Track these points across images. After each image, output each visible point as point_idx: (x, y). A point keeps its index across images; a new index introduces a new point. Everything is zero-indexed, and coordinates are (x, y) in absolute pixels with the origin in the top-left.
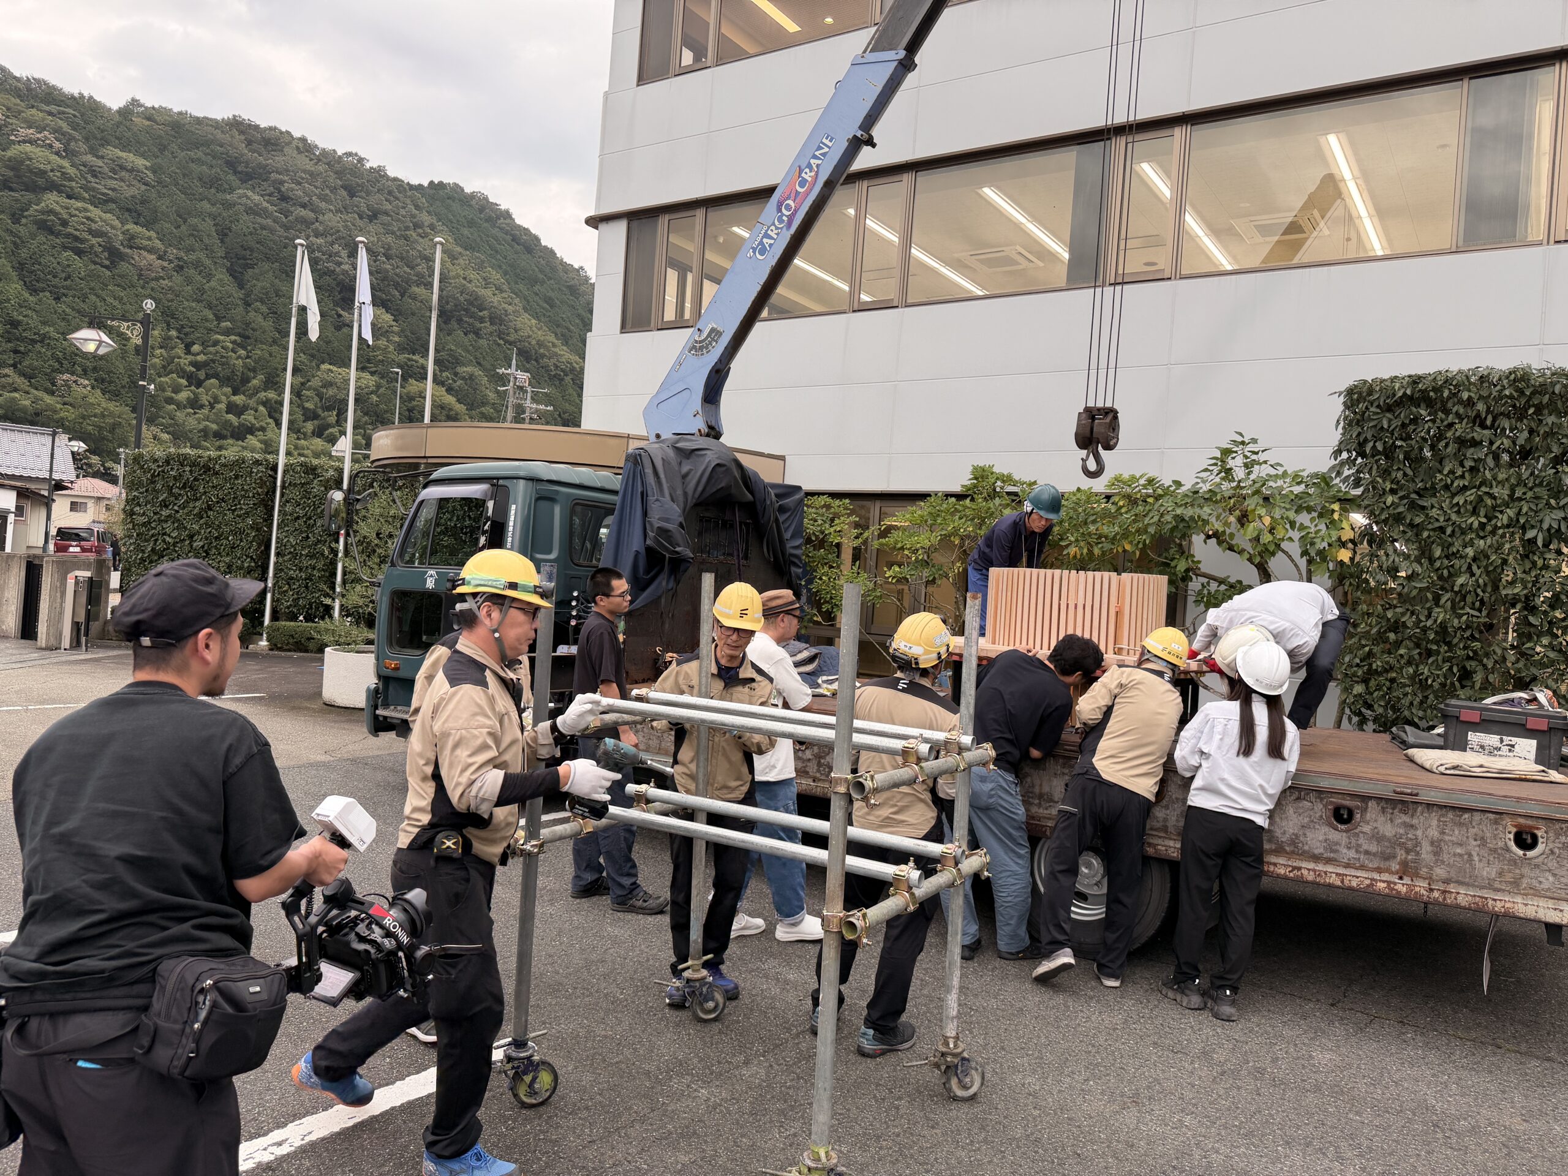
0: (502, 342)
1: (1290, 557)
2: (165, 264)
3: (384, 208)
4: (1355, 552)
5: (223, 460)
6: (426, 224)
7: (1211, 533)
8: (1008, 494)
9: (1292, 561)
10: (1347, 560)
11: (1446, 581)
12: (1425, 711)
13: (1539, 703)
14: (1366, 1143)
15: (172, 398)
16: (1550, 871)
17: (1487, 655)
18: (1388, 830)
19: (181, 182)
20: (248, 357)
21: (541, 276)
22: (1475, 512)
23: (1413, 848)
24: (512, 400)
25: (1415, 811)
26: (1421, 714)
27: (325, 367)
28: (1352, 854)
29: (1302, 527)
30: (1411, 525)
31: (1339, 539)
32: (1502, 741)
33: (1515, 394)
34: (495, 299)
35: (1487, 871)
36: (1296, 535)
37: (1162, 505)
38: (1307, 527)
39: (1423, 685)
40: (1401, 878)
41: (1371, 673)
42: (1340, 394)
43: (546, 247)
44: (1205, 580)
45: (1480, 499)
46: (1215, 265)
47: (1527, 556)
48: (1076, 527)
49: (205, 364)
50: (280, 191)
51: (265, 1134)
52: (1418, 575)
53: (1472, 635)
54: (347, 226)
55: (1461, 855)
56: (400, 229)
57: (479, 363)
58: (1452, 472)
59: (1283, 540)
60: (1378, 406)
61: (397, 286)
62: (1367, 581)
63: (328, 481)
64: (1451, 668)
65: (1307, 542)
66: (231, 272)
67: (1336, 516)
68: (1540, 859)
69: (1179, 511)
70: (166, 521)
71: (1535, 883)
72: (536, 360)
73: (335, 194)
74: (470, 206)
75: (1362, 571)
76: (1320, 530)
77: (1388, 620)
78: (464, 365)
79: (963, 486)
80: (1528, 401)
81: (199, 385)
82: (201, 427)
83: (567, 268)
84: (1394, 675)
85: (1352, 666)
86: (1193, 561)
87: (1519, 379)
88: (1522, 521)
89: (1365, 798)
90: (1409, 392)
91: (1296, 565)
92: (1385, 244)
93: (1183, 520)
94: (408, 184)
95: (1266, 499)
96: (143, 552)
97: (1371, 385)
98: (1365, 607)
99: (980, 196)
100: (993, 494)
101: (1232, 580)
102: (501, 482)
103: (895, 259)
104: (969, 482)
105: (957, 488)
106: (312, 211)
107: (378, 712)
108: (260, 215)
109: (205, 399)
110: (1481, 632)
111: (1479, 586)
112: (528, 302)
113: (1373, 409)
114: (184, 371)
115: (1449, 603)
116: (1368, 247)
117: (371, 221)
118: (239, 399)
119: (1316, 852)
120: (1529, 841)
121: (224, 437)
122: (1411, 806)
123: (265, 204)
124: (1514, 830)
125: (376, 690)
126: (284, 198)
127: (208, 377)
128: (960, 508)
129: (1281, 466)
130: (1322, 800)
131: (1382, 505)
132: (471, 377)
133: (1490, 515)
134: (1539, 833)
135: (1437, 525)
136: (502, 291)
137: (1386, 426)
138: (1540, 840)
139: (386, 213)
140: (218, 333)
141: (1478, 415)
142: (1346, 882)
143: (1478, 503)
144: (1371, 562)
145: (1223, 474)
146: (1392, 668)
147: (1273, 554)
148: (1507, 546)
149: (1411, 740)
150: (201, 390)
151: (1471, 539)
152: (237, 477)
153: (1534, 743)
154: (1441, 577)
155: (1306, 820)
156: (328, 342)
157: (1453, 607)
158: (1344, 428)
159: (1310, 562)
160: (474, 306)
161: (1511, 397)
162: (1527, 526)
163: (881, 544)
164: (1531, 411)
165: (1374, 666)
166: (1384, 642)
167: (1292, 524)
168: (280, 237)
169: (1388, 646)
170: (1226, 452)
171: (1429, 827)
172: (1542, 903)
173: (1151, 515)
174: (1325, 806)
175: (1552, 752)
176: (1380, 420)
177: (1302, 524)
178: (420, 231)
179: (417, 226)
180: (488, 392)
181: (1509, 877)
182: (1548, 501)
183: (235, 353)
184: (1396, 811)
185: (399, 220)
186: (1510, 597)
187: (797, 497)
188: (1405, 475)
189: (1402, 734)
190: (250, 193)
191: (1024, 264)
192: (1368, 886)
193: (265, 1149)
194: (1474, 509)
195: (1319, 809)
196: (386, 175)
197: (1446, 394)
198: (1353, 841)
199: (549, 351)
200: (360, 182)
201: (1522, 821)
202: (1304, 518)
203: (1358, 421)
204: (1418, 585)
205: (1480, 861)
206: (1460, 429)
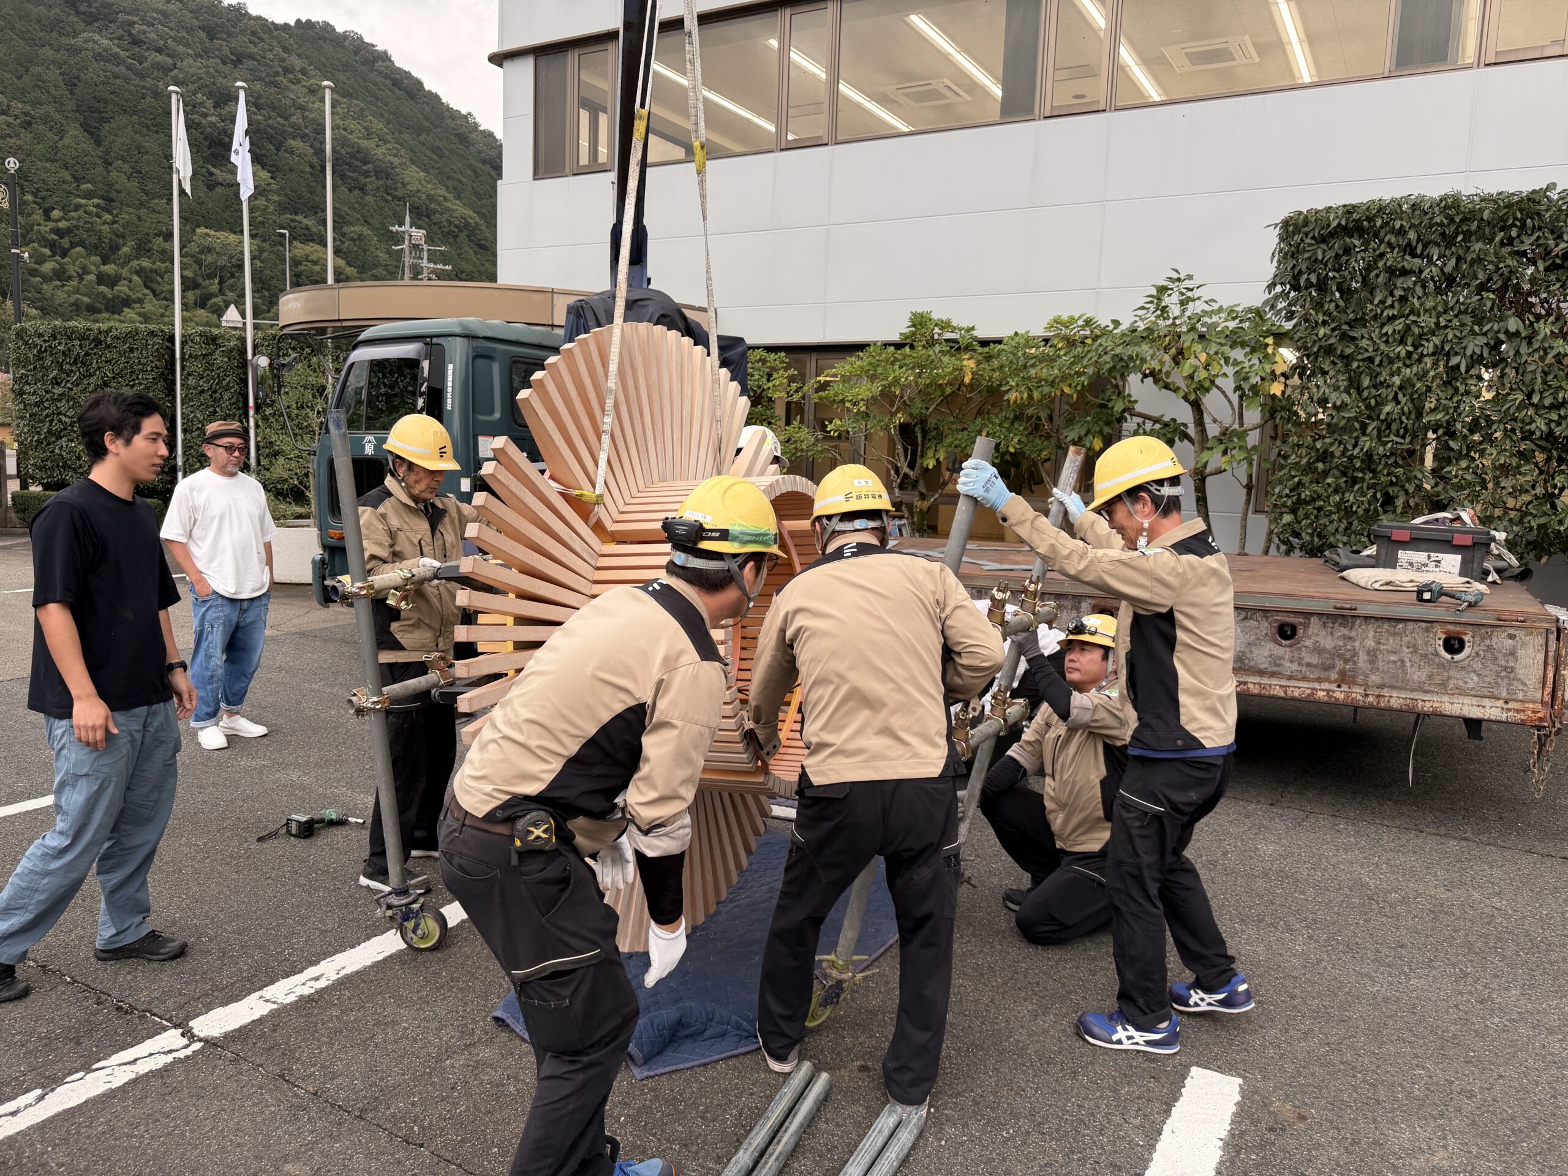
0: (390, 198)
1: (1223, 392)
2: (10, 120)
3: (248, 50)
4: (1286, 385)
5: (114, 332)
6: (297, 68)
7: (1147, 372)
8: (947, 341)
9: (1226, 396)
10: (1279, 394)
11: (1373, 411)
12: (1349, 537)
13: (1462, 521)
14: (1311, 916)
15: (36, 270)
16: (1475, 671)
17: (1409, 480)
18: (1328, 643)
19: (18, 26)
20: (115, 222)
21: (427, 124)
22: (1402, 342)
23: (1350, 658)
24: (407, 260)
25: (1354, 623)
26: (1345, 539)
27: (201, 230)
28: (1295, 667)
29: (1236, 363)
30: (1342, 356)
31: (1273, 372)
32: (1429, 557)
33: (1446, 222)
34: (380, 151)
35: (1417, 674)
36: (1230, 370)
37: (1101, 345)
38: (1241, 362)
39: (1348, 512)
40: (1339, 686)
41: (1300, 502)
42: (1276, 225)
43: (429, 92)
44: (1140, 420)
45: (1408, 328)
46: (1144, 97)
47: (1450, 383)
48: (1016, 372)
49: (68, 231)
50: (130, 34)
51: (301, 971)
52: (1347, 405)
53: (1396, 462)
54: (209, 73)
55: (1394, 662)
56: (268, 75)
57: (367, 222)
58: (1382, 302)
59: (1217, 376)
60: (1313, 238)
61: (271, 138)
62: (1296, 414)
63: (231, 350)
64: (1374, 496)
65: (1242, 377)
66: (86, 127)
67: (1270, 350)
68: (1466, 662)
69: (1118, 350)
70: (60, 400)
71: (1461, 683)
72: (428, 216)
73: (193, 36)
74: (343, 47)
75: (1293, 404)
76: (1254, 365)
77: (1318, 450)
78: (351, 224)
79: (901, 334)
80: (1457, 229)
81: (64, 255)
82: (72, 300)
83: (455, 115)
84: (1322, 503)
85: (1281, 497)
86: (1129, 401)
87: (1450, 205)
88: (1447, 348)
89: (1308, 615)
90: (1343, 223)
91: (1229, 401)
92: (1313, 72)
93: (1121, 359)
94: (273, 23)
95: (1202, 337)
96: (39, 433)
97: (1307, 217)
98: (1295, 439)
99: (908, 24)
100: (932, 343)
101: (1166, 419)
102: (435, 340)
103: (824, 96)
104: (907, 330)
105: (895, 337)
106: (169, 55)
107: (326, 583)
108: (109, 61)
109: (72, 270)
110: (1404, 458)
111: (1404, 414)
112: (414, 152)
113: (1308, 241)
114: (45, 240)
115: (1375, 432)
116: (1297, 74)
117: (236, 67)
118: (109, 268)
119: (1262, 667)
120: (1457, 646)
121: (99, 311)
122: (1350, 620)
123: (116, 50)
124: (1443, 636)
125: (322, 561)
126: (136, 42)
127: (73, 245)
128: (900, 357)
129: (1215, 301)
130: (1267, 618)
131: (1314, 337)
132: (360, 237)
133: (1417, 343)
134: (1466, 638)
135: (1366, 355)
136: (386, 142)
137: (1320, 258)
138: (1467, 644)
139: (251, 57)
140: (79, 196)
141: (1409, 244)
142: (1289, 693)
143: (1406, 332)
144: (1302, 394)
145: (1159, 312)
146: (1319, 497)
147: (1208, 390)
148: (1432, 373)
149: (1344, 562)
150: (67, 260)
151: (1399, 368)
152: (131, 350)
153: (1459, 558)
154: (1368, 407)
155: (1253, 638)
156: (201, 204)
157: (1379, 437)
158: (1279, 262)
159: (1241, 397)
160: (357, 160)
161: (1441, 224)
162: (1452, 353)
163: (821, 398)
164: (1459, 238)
165: (1303, 496)
166: (1313, 473)
167: (1227, 360)
168: (136, 86)
169: (1316, 476)
170: (1162, 290)
171: (1366, 638)
172: (1467, 700)
173: (1089, 356)
174: (1270, 624)
175: (1475, 565)
176: (1315, 253)
177: (1235, 360)
178: (291, 76)
179: (287, 71)
180: (378, 253)
181: (1438, 679)
182: (1472, 327)
183: (100, 217)
184: (1336, 625)
185: (266, 64)
186: (1432, 423)
187: (740, 349)
188: (1337, 306)
189: (1336, 557)
190: (96, 37)
191: (953, 98)
192: (1309, 695)
193: (304, 984)
194: (1402, 338)
195: (1265, 627)
196: (247, 13)
197: (1379, 223)
198: (1296, 655)
199: (439, 204)
200: (219, 21)
201: (1450, 627)
202: (1238, 354)
203: (1293, 253)
204: (1347, 415)
205: (1412, 666)
206: (1392, 258)
